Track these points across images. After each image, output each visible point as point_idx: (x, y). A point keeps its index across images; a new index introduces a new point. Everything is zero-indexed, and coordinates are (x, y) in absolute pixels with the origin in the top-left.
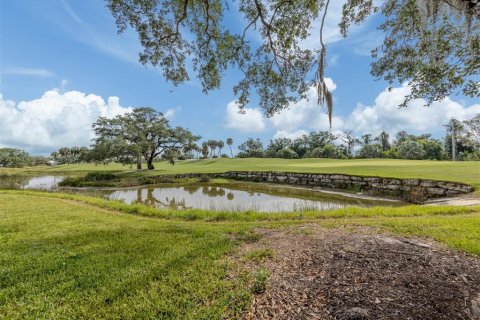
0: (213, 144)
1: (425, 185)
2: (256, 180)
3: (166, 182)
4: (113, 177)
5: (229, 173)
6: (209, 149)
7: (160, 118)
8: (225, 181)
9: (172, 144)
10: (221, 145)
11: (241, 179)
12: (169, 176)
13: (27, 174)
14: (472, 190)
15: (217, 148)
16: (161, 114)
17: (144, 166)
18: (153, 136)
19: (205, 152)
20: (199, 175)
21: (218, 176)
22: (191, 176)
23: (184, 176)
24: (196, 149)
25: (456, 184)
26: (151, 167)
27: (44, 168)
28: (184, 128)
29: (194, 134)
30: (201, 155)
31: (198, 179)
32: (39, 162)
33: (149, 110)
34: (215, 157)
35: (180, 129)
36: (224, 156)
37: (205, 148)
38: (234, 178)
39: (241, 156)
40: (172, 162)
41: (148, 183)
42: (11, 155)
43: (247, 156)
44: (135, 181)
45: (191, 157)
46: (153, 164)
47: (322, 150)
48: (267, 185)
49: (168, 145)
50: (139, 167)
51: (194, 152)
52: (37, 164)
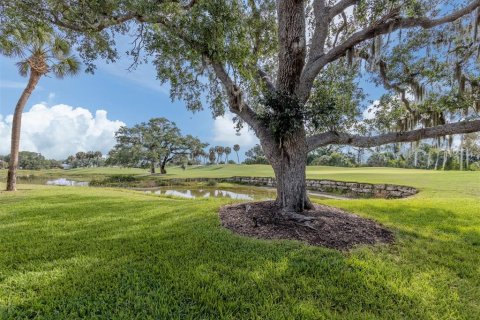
0: (220, 150)
1: (389, 188)
2: (258, 185)
3: (178, 184)
4: (134, 179)
5: (234, 178)
6: (216, 155)
7: (173, 127)
8: (230, 185)
9: (182, 151)
10: (228, 151)
11: (244, 183)
12: (181, 180)
13: (48, 176)
14: (417, 192)
15: (224, 154)
16: (173, 123)
17: (158, 170)
18: (167, 144)
19: (212, 158)
20: (207, 179)
21: (224, 180)
22: (199, 180)
23: (193, 180)
24: (203, 154)
25: (408, 188)
26: (164, 172)
27: (59, 171)
28: (194, 136)
29: (202, 141)
30: (208, 161)
31: (206, 183)
32: (54, 164)
33: (162, 120)
34: (222, 163)
35: (190, 137)
36: (231, 162)
37: (212, 154)
38: (238, 183)
39: (248, 162)
40: (183, 168)
41: (163, 185)
42: (30, 158)
43: (254, 163)
44: (153, 183)
45: (198, 163)
46: (166, 168)
47: (328, 158)
48: (266, 188)
49: (178, 151)
50: (153, 171)
51: (201, 158)
52: (51, 167)
